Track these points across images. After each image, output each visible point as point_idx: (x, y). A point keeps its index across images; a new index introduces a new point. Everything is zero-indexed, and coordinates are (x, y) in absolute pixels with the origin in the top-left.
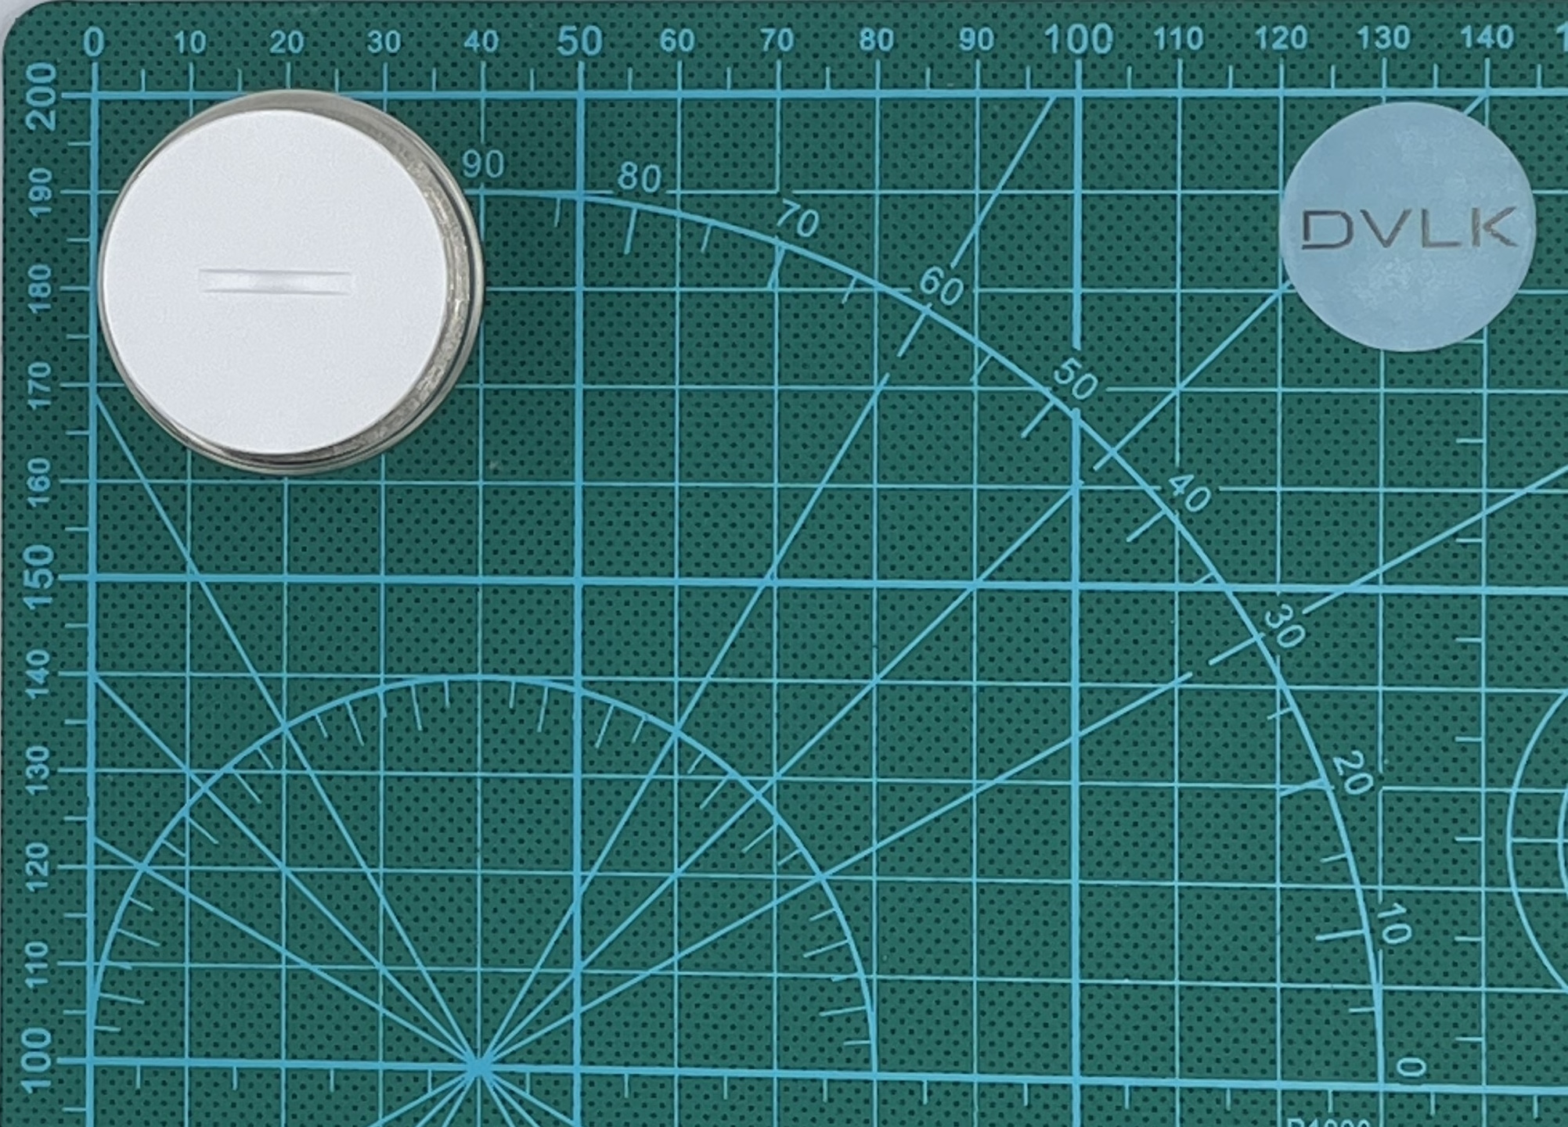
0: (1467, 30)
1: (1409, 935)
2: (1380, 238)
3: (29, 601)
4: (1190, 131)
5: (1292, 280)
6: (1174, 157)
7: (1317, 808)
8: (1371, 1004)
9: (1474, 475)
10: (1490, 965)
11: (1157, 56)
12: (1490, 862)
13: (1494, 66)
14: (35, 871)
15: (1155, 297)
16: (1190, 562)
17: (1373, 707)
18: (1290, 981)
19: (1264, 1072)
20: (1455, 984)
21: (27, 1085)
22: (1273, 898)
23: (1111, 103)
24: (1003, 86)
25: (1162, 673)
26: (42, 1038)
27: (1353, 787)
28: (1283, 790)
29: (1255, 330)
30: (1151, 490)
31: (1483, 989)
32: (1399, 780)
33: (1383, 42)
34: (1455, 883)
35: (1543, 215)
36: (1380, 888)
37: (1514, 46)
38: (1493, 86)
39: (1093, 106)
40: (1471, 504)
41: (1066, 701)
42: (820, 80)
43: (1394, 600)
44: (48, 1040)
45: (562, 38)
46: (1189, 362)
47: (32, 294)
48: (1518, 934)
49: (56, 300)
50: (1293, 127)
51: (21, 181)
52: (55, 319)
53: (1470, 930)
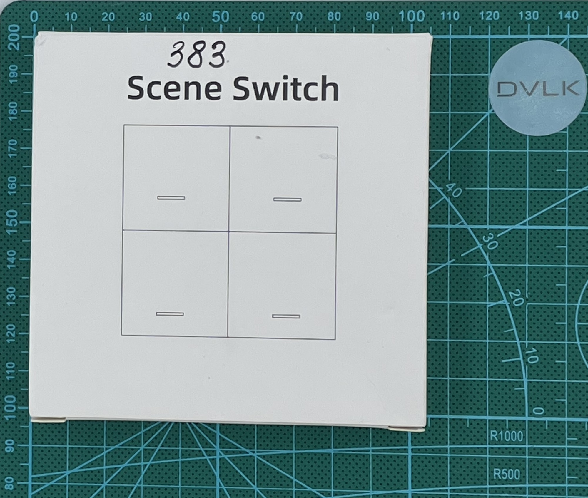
0: (561, 13)
1: (538, 360)
2: (528, 93)
3: (8, 231)
4: (454, 52)
5: (494, 108)
6: (448, 61)
7: (503, 311)
8: (523, 387)
9: (563, 183)
10: (569, 371)
11: (442, 23)
12: (569, 332)
13: (571, 26)
14: (10, 335)
15: (441, 115)
16: (454, 217)
17: (524, 272)
18: (492, 378)
19: (482, 412)
20: (555, 379)
21: (7, 417)
22: (485, 346)
25: (443, 259)
26: (12, 399)
27: (516, 303)
28: (490, 304)
29: (479, 127)
30: (439, 189)
31: (566, 381)
32: (534, 300)
33: (529, 17)
34: (555, 340)
36: (527, 342)
37: (578, 19)
38: (571, 34)
40: (562, 195)
43: (532, 231)
44: (15, 401)
45: (214, 15)
46: (454, 140)
47: (10, 113)
48: (580, 360)
49: (19, 115)
50: (494, 50)
51: (6, 70)
52: (19, 123)
53: (561, 358)
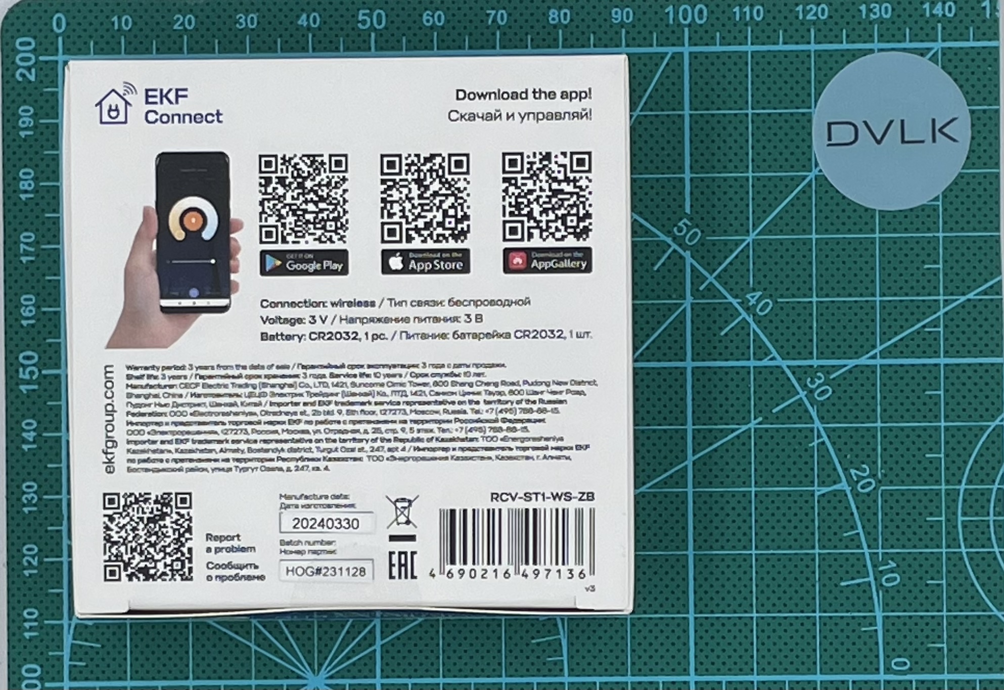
0: (927, 6)
1: (898, 580)
2: (875, 139)
3: (23, 388)
4: (755, 73)
5: (821, 166)
6: (747, 89)
7: (840, 501)
8: (876, 626)
9: (935, 288)
10: (949, 598)
11: (735, 25)
12: (948, 533)
13: (944, 28)
14: (30, 563)
15: (736, 179)
16: (760, 347)
17: (875, 437)
18: (825, 612)
19: (809, 669)
20: (927, 611)
22: (813, 560)
23: (707, 55)
24: (639, 46)
25: (743, 418)
26: (35, 671)
27: (863, 488)
28: (819, 491)
29: (798, 199)
30: (735, 302)
31: (945, 613)
32: (891, 483)
33: (875, 14)
34: (927, 547)
35: (976, 122)
36: (880, 551)
37: (955, 15)
38: (944, 41)
39: (696, 57)
40: (933, 307)
41: (684, 438)
42: (523, 44)
43: (886, 369)
44: (39, 673)
45: (361, 18)
46: (758, 220)
47: (22, 188)
48: (966, 578)
49: (37, 192)
50: (820, 69)
51: (14, 114)
52: (37, 204)
53: (936, 576)
